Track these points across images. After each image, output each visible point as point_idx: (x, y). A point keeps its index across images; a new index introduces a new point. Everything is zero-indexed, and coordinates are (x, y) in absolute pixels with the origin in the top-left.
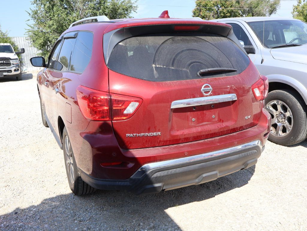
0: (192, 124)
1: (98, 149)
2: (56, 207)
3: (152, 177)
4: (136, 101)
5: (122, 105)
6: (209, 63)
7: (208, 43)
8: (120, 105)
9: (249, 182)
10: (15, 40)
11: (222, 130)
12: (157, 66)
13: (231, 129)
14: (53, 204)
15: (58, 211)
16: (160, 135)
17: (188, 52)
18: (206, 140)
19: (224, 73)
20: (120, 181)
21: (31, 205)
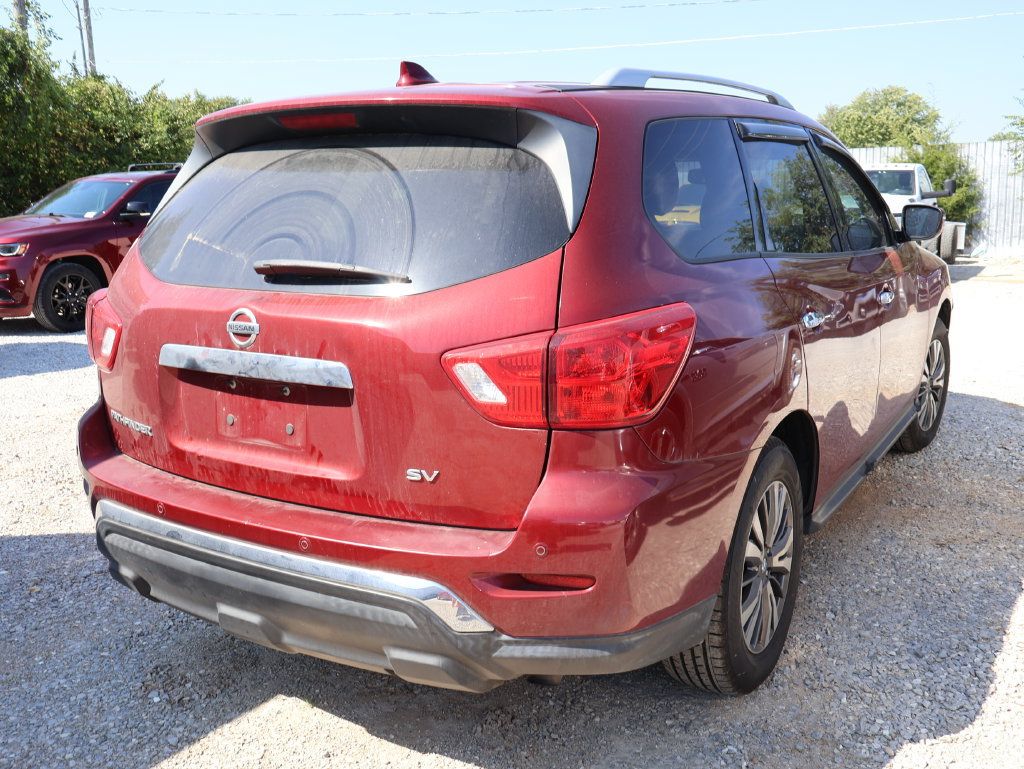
0: (226, 431)
4: (113, 327)
12: (194, 239)
16: (150, 434)
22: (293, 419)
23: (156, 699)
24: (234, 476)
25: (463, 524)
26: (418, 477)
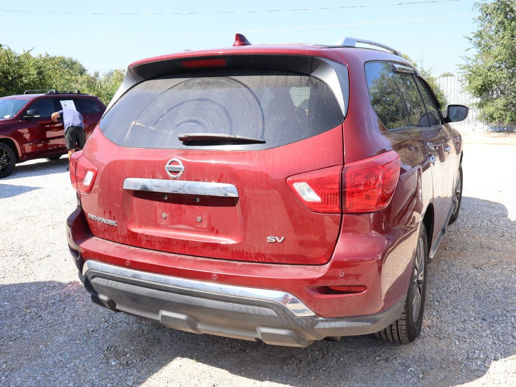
0: (161, 222)
3: (92, 281)
4: (92, 170)
10: (441, 82)
12: (137, 124)
16: (115, 225)
22: (201, 214)
23: (114, 363)
24: (167, 245)
25: (296, 263)
26: (274, 241)
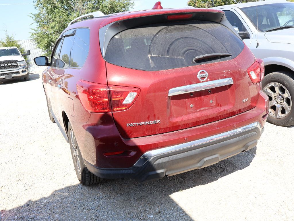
0: (190, 110)
1: (101, 140)
2: (65, 198)
3: (155, 163)
4: (134, 91)
5: (121, 96)
6: (204, 50)
7: (202, 30)
8: (119, 96)
9: (250, 163)
11: (220, 114)
12: (153, 56)
13: (230, 113)
14: (63, 195)
15: (68, 201)
16: (159, 122)
17: (182, 40)
18: (205, 125)
19: (219, 59)
20: (124, 170)
21: (42, 197)
